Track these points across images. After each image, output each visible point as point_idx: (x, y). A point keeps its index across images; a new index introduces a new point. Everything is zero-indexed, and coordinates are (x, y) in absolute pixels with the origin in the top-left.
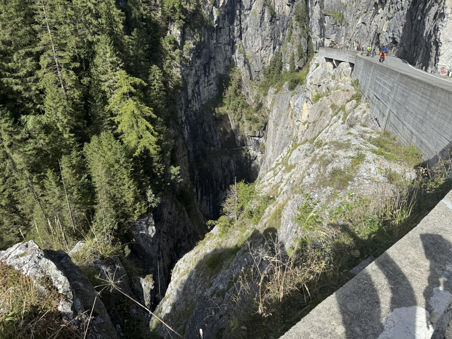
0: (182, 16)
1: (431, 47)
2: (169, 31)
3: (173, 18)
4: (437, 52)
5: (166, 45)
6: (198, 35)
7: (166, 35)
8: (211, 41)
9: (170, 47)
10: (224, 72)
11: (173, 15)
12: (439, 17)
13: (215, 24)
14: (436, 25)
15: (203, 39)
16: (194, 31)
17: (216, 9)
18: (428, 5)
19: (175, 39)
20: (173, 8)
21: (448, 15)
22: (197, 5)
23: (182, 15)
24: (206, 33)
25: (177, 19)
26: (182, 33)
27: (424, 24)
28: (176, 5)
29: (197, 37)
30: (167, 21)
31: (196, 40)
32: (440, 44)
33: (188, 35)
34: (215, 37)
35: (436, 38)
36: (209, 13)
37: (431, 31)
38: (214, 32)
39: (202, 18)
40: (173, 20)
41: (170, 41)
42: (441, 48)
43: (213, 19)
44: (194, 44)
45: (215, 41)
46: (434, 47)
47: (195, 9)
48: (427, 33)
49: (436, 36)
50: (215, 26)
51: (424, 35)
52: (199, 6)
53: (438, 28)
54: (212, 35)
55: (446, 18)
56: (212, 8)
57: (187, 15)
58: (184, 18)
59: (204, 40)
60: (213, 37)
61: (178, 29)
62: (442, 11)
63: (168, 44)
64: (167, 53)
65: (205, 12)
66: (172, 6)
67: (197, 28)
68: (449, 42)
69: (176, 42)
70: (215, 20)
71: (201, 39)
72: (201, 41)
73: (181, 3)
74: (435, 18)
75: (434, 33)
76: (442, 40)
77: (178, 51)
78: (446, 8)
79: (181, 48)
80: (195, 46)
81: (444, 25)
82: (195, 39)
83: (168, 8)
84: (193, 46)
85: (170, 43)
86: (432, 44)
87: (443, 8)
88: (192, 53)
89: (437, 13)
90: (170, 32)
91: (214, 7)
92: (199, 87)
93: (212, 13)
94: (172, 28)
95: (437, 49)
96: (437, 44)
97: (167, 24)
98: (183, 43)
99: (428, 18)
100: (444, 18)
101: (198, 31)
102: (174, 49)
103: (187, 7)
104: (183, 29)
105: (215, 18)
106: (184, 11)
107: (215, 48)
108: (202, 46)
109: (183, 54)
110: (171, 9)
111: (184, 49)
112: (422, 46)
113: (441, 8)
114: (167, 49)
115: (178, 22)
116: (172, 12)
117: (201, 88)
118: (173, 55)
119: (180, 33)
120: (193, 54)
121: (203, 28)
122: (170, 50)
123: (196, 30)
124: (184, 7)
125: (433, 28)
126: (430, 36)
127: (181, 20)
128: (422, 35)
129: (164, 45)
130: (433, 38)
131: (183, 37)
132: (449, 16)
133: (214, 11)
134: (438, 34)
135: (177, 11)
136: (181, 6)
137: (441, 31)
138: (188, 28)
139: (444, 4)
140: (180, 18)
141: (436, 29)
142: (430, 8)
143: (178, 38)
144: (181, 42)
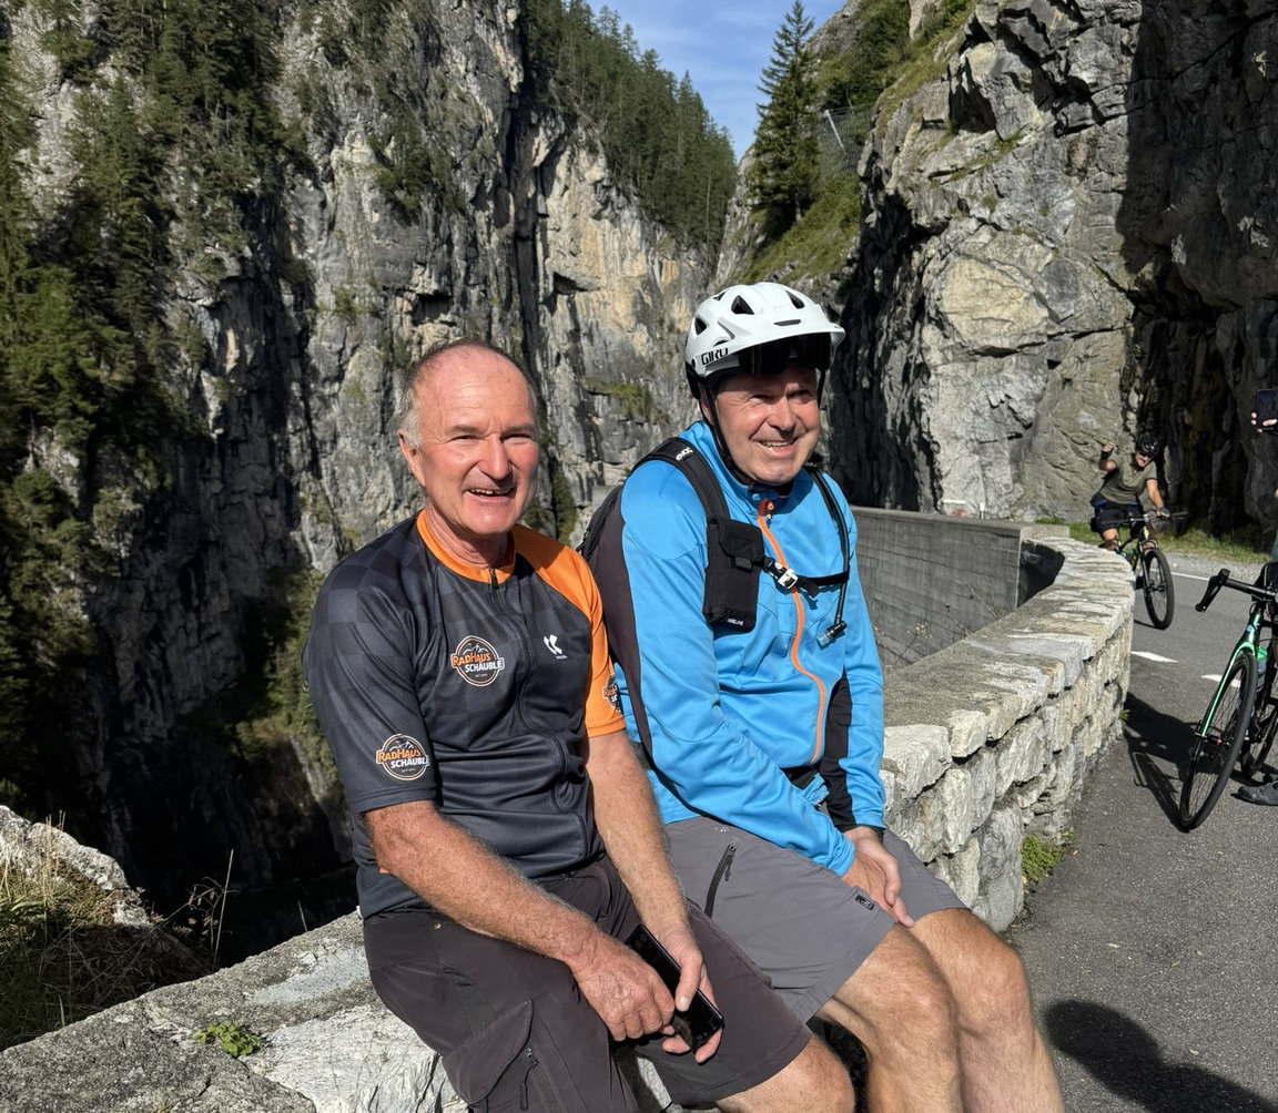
0: (83, 405)
1: (913, 456)
2: (30, 460)
3: (45, 411)
4: (932, 470)
5: (21, 508)
6: (151, 467)
7: (19, 470)
8: (201, 485)
9: (39, 512)
10: (262, 590)
11: (46, 403)
12: (917, 375)
13: (215, 428)
14: (912, 398)
15: (169, 481)
16: (132, 454)
17: (214, 379)
18: (880, 347)
19: (56, 483)
20: (46, 377)
21: (935, 367)
22: (139, 368)
23: (84, 399)
24: (182, 459)
25: (63, 416)
26: (86, 462)
27: (881, 397)
28: (56, 369)
29: (146, 474)
30: (23, 421)
31: (143, 486)
32: (935, 447)
33: (109, 470)
34: (216, 473)
35: (921, 432)
36: (186, 393)
37: (903, 414)
38: (210, 456)
39: (162, 408)
40: (44, 417)
41: (37, 492)
42: (939, 457)
43: (204, 410)
44: (136, 498)
45: (216, 487)
46: (921, 457)
47: (131, 379)
48: (894, 421)
49: (919, 426)
50: (214, 436)
51: (889, 426)
52: (149, 370)
53: (920, 404)
54: (203, 463)
55: (933, 378)
56: (199, 377)
57: (102, 400)
58: (91, 409)
59: (175, 485)
60: (209, 472)
61: (67, 449)
62: (919, 360)
63: (27, 504)
64: (26, 537)
65: (172, 390)
66: (39, 370)
67: (145, 444)
68: (957, 438)
69: (60, 497)
70: (212, 415)
71: (161, 479)
72: (161, 488)
73: (75, 362)
74: (905, 378)
75: (913, 418)
76: (937, 436)
77: (70, 525)
78: (928, 349)
79: (84, 514)
80: (139, 506)
81: (933, 394)
82: (137, 480)
83: (26, 378)
84: (129, 506)
85: (38, 500)
86: (915, 447)
87: (920, 351)
88: (126, 529)
89: (907, 367)
90: (36, 463)
91: (204, 374)
92: (163, 651)
93: (198, 391)
94: (43, 447)
95: (931, 461)
96: (928, 447)
97: (24, 434)
98: (90, 495)
99: (887, 380)
100: (929, 376)
101: (147, 454)
102: (54, 521)
103: (103, 373)
104: (87, 450)
105: (214, 406)
106: (90, 388)
107: (220, 509)
108: (167, 505)
109: (91, 535)
110: (37, 382)
111: (95, 519)
112: (889, 457)
113: (915, 352)
114: (24, 520)
115: (67, 426)
116: (40, 392)
117: (172, 656)
118: (51, 541)
119: (74, 462)
120: (135, 533)
121: (166, 444)
122: (37, 525)
123: (141, 452)
124: (91, 372)
125: (906, 405)
126: (904, 430)
127: (81, 419)
128: (883, 429)
129: (11, 508)
130: (914, 432)
131: (90, 476)
132: (940, 370)
133: (205, 384)
134: (924, 420)
135: (60, 388)
136: (74, 370)
137: (928, 412)
138: (110, 446)
139: (920, 339)
140: (75, 411)
141: (916, 409)
142: (886, 354)
143: (68, 480)
144: (80, 493)
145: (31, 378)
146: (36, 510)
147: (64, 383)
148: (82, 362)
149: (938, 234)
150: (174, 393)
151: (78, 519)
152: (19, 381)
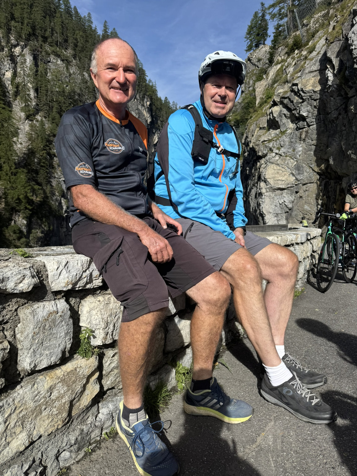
0: (28, 207)
1: (258, 218)
2: (13, 222)
3: (18, 208)
4: (264, 222)
5: (10, 235)
6: (47, 224)
7: (10, 224)
8: (61, 229)
9: (14, 236)
11: (18, 206)
12: (259, 196)
13: (65, 213)
14: (258, 202)
15: (51, 228)
16: (41, 220)
17: (65, 200)
18: (249, 189)
19: (20, 228)
20: (18, 199)
21: (264, 193)
22: (44, 197)
23: (29, 205)
24: (55, 222)
25: (23, 210)
26: (28, 222)
27: (249, 202)
28: (21, 197)
29: (45, 226)
30: (11, 211)
31: (44, 229)
32: (264, 215)
33: (35, 225)
34: (65, 226)
35: (260, 211)
36: (57, 204)
37: (255, 207)
38: (63, 221)
39: (50, 208)
40: (18, 210)
41: (15, 230)
42: (265, 218)
43: (62, 208)
44: (42, 232)
45: (65, 230)
46: (260, 218)
47: (42, 200)
48: (253, 209)
49: (260, 210)
50: (64, 216)
51: (251, 210)
52: (47, 197)
53: (260, 203)
54: (61, 223)
55: (263, 196)
56: (61, 200)
57: (34, 205)
58: (30, 208)
59: (53, 229)
60: (63, 225)
61: (23, 219)
62: (260, 192)
63: (12, 234)
64: (11, 243)
66: (17, 197)
67: (45, 218)
68: (270, 213)
69: (21, 232)
70: (64, 210)
71: (49, 227)
72: (49, 229)
73: (26, 195)
74: (256, 197)
75: (258, 207)
76: (265, 212)
77: (23, 240)
78: (262, 188)
79: (27, 237)
80: (43, 235)
81: (263, 201)
82: (42, 228)
83: (13, 199)
84: (40, 235)
85: (15, 233)
86: (259, 216)
87: (260, 189)
88: (39, 241)
89: (256, 194)
90: (15, 222)
91: (62, 199)
93: (60, 203)
94: (17, 218)
95: (263, 219)
96: (262, 215)
97: (11, 215)
98: (29, 232)
99: (251, 197)
100: (262, 196)
101: (46, 220)
102: (19, 239)
103: (34, 198)
104: (29, 219)
105: (65, 208)
106: (30, 202)
107: (66, 236)
108: (51, 235)
109: (29, 242)
110: (16, 200)
111: (31, 238)
112: (251, 219)
113: (258, 190)
114: (11, 238)
115: (23, 212)
116: (17, 203)
118: (18, 244)
119: (25, 222)
120: (42, 242)
121: (51, 218)
122: (14, 240)
123: (44, 220)
124: (31, 198)
125: (256, 204)
126: (256, 211)
127: (27, 210)
128: (250, 211)
129: (7, 235)
130: (258, 211)
131: (29, 226)
132: (265, 194)
133: (62, 201)
134: (261, 208)
135: (22, 202)
136: (26, 197)
137: (262, 206)
138: (35, 218)
139: (260, 186)
140: (26, 208)
141: (259, 205)
142: (250, 190)
143: (23, 227)
144: (27, 231)
145: (14, 199)
146: (14, 235)
147: (23, 201)
148: (28, 195)
149: (264, 157)
150: (54, 204)
151: (26, 238)
152: (11, 200)
